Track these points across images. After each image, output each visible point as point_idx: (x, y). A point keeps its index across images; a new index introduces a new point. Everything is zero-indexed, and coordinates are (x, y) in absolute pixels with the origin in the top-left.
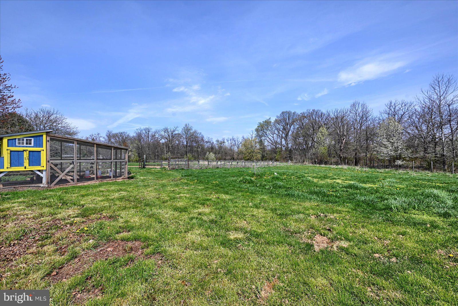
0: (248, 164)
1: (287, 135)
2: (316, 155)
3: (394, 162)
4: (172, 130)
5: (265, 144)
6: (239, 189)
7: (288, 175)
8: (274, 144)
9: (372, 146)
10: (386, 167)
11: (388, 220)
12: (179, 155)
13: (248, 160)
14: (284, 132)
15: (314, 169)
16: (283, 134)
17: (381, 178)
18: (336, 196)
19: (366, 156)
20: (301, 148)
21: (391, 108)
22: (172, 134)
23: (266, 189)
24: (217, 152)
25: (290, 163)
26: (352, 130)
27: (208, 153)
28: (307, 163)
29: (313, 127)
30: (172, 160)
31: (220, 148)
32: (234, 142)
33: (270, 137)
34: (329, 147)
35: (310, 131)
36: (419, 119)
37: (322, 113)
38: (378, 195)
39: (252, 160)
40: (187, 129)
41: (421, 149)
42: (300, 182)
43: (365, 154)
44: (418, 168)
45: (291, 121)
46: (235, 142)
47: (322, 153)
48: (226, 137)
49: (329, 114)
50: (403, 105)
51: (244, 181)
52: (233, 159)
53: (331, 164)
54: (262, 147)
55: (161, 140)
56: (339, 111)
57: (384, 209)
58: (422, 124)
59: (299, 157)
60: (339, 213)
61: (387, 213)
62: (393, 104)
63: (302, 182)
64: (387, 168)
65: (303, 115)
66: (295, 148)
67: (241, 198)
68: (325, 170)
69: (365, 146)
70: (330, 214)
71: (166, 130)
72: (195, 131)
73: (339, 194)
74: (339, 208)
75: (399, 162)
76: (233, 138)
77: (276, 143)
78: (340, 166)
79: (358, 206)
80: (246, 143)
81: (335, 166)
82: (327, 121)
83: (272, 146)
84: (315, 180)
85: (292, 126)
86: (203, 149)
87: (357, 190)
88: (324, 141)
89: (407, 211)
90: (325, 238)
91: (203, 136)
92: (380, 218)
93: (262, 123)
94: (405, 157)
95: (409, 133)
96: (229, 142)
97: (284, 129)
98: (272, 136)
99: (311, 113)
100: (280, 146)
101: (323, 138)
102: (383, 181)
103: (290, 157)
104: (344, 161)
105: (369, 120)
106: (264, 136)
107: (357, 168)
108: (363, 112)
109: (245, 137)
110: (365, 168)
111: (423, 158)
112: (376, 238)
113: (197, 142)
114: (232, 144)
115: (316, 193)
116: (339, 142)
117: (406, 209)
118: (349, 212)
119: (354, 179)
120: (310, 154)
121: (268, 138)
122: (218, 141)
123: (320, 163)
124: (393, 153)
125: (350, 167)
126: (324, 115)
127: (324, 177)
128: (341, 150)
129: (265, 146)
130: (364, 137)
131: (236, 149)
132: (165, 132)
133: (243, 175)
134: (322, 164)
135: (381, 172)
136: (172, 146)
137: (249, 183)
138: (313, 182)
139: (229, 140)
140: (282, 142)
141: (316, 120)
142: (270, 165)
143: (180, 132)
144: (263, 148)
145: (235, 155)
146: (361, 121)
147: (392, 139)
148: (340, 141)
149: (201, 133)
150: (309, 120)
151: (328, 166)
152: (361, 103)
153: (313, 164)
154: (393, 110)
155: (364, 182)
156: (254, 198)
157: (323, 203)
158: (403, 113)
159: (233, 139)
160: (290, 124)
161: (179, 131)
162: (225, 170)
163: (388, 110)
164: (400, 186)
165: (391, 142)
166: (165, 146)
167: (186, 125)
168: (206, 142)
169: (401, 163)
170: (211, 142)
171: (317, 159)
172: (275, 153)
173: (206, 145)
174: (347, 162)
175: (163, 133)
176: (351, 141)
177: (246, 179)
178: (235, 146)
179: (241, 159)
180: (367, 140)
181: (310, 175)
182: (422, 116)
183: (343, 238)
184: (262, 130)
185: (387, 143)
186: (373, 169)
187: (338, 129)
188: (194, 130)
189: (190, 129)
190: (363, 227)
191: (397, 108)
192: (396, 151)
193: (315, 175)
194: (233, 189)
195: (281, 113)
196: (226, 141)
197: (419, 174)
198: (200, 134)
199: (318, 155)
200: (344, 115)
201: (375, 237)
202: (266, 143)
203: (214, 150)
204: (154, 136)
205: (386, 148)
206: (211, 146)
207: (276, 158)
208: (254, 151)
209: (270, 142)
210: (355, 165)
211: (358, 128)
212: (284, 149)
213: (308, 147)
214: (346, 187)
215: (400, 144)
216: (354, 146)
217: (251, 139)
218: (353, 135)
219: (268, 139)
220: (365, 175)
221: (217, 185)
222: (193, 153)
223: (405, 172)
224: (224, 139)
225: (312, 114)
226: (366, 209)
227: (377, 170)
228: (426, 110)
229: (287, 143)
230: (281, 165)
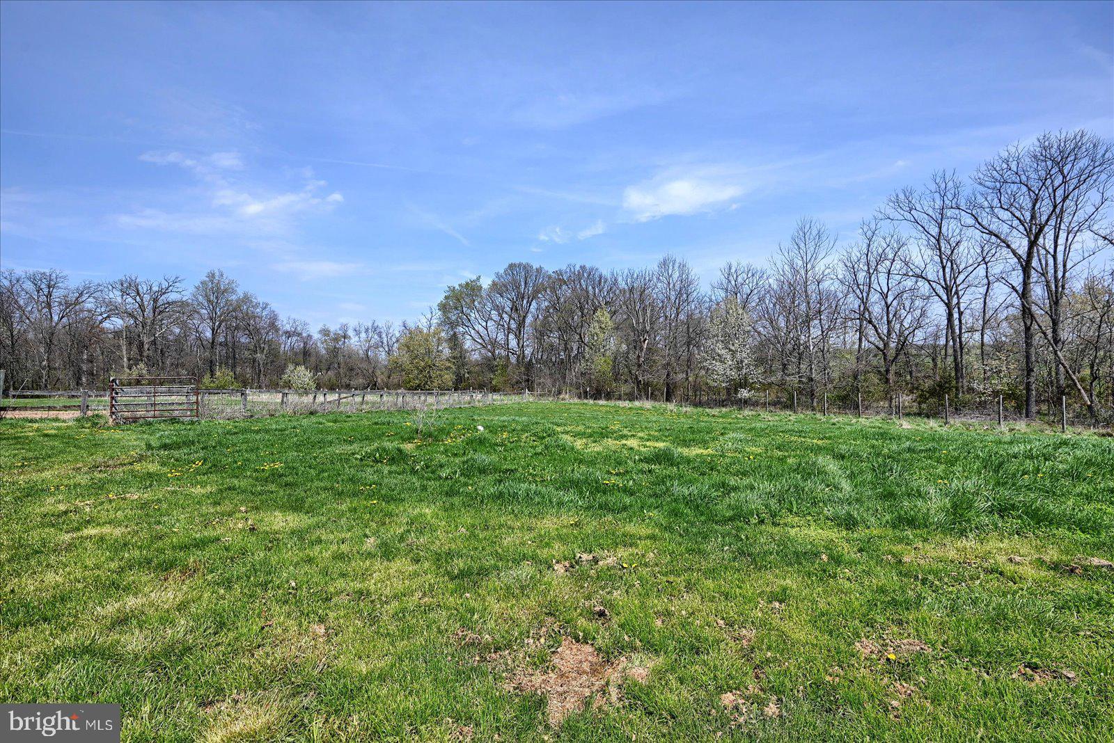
0: (415, 401)
1: (521, 324)
2: (587, 376)
3: (736, 392)
4: (155, 288)
5: (466, 347)
6: (350, 486)
7: (514, 430)
8: (489, 347)
9: (698, 357)
10: (722, 404)
11: (743, 552)
12: (184, 372)
13: (416, 389)
14: (515, 315)
15: (583, 411)
16: (512, 322)
17: (717, 431)
18: (626, 490)
19: (687, 379)
20: (554, 359)
21: (731, 278)
22: (155, 301)
23: (440, 478)
24: (323, 366)
25: (527, 397)
26: (661, 319)
27: (291, 367)
28: (567, 396)
29: (581, 309)
30: (126, 389)
31: (334, 352)
32: (376, 337)
33: (478, 327)
34: (616, 358)
35: (576, 317)
36: (774, 305)
37: (601, 277)
38: (716, 477)
39: (429, 390)
40: (215, 290)
41: (777, 365)
42: (539, 450)
43: (685, 376)
44: (774, 404)
45: (531, 289)
46: (380, 337)
47: (600, 371)
48: (352, 323)
49: (615, 280)
50: (750, 275)
51: (377, 455)
52: (374, 386)
53: (619, 399)
54: (457, 353)
55: (106, 319)
56: (635, 276)
57: (731, 519)
58: (779, 316)
59: (549, 382)
60: (631, 546)
61: (739, 529)
62: (733, 270)
63: (546, 452)
64: (723, 406)
65: (558, 275)
66: (540, 357)
67: (343, 521)
68: (607, 412)
69: (685, 356)
70: (606, 551)
71: (130, 287)
72: (245, 297)
73: (631, 482)
74: (631, 528)
75: (744, 393)
76: (376, 325)
77: (494, 343)
78: (637, 403)
79: (676, 515)
80: (412, 340)
81: (627, 404)
82: (611, 295)
83: (483, 351)
84: (579, 444)
85: (534, 303)
86: (274, 353)
87: (672, 465)
88: (604, 343)
89: (777, 520)
90: (588, 649)
91: (275, 315)
92: (725, 549)
93: (457, 287)
94: (753, 383)
95: (759, 333)
96: (363, 335)
97: (514, 309)
98: (484, 324)
99: (577, 273)
100: (503, 353)
101: (601, 335)
102: (721, 438)
103: (528, 380)
104: (644, 390)
105: (693, 301)
106: (463, 324)
107: (671, 406)
108: (682, 282)
109: (411, 325)
110: (686, 407)
111: (782, 385)
112: (722, 622)
113: (253, 332)
114: (373, 342)
115: (575, 484)
116: (635, 347)
117: (775, 515)
118: (653, 537)
119: (666, 436)
120: (574, 374)
121: (474, 329)
122: (325, 332)
123: (597, 395)
124: (733, 373)
125: (657, 404)
126: (605, 282)
127: (602, 433)
128: (639, 366)
129: (466, 351)
130: (682, 336)
131: (384, 357)
132: (124, 293)
133: (383, 434)
134: (600, 399)
135: (714, 416)
136: (154, 343)
137: (392, 461)
138: (573, 448)
139: (363, 329)
140: (508, 341)
141: (587, 292)
142: (477, 403)
143: (187, 296)
144: (461, 357)
145: (378, 373)
146: (677, 301)
147: (733, 345)
148: (636, 345)
149: (267, 304)
150: (573, 290)
151: (612, 403)
152: (678, 261)
153: (580, 397)
154: (733, 283)
155: (686, 443)
156: (390, 515)
157: (590, 514)
158: (749, 291)
159: (375, 329)
160: (529, 298)
161: (186, 291)
162: (335, 421)
163: (725, 281)
164: (754, 448)
165: (730, 350)
166: (123, 343)
167: (212, 276)
168: (286, 332)
169: (747, 395)
170: (304, 335)
171: (591, 386)
172: (492, 369)
173: (286, 345)
174: (652, 394)
175: (116, 296)
176: (659, 346)
177: (384, 450)
178: (381, 349)
179: (398, 386)
180: (688, 344)
181: (569, 428)
182: (780, 299)
183: (638, 643)
184: (456, 308)
185: (723, 352)
186: (700, 409)
187: (633, 317)
188: (240, 293)
189: (225, 291)
190: (689, 587)
191: (740, 280)
192: (739, 369)
193: (581, 428)
194: (325, 489)
195: (506, 266)
196: (351, 333)
197: (777, 418)
198: (265, 308)
199: (593, 377)
200: (645, 285)
201: (719, 621)
202: (468, 344)
203: (313, 359)
204: (77, 302)
205: (722, 362)
206: (302, 345)
207: (494, 383)
208: (434, 365)
209: (478, 342)
210: (668, 400)
211: (673, 315)
212: (513, 359)
213: (570, 356)
214: (647, 460)
215: (745, 355)
216: (664, 357)
217: (425, 331)
218: (663, 332)
219: (473, 332)
220: (687, 423)
221: (275, 476)
222: (238, 369)
223: (754, 413)
224: (344, 328)
225: (579, 276)
226: (692, 524)
227: (707, 410)
228: (786, 287)
229: (521, 346)
230: (506, 402)
